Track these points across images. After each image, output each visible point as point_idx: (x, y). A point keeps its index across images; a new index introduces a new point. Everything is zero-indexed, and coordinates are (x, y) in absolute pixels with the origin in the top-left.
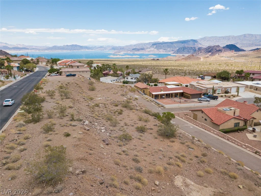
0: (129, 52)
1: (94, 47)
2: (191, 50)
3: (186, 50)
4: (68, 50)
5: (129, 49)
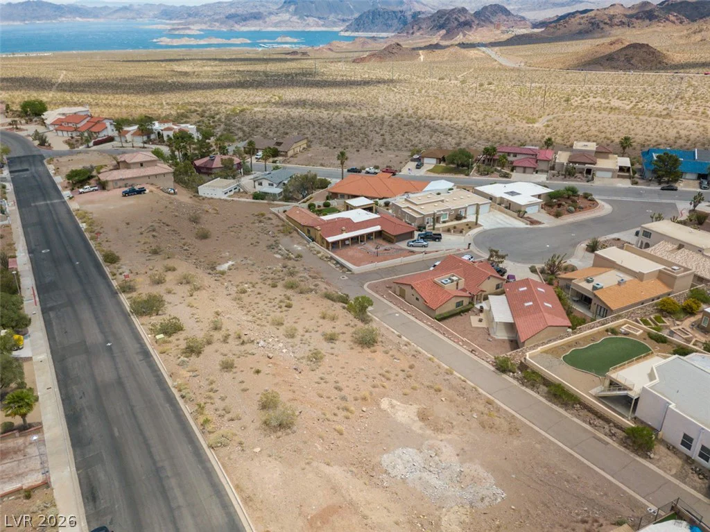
0: (217, 27)
1: (101, 8)
2: (394, 21)
4: (14, 20)
5: (217, 17)
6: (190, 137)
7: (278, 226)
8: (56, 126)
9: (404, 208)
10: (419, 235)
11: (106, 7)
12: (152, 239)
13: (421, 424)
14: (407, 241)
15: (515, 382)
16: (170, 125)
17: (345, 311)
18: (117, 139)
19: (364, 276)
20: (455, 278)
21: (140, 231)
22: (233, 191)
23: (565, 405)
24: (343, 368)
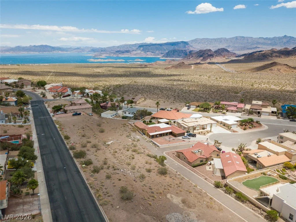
0: (112, 55)
1: (69, 48)
2: (182, 54)
3: (177, 53)
5: (112, 52)
6: (99, 95)
7: (131, 129)
8: (50, 90)
9: (181, 123)
10: (187, 134)
11: (71, 48)
12: (82, 131)
13: (183, 204)
14: (182, 137)
15: (223, 192)
16: (92, 90)
17: (155, 161)
18: (72, 95)
19: (164, 149)
20: (200, 151)
21: (78, 128)
22: (115, 115)
23: (242, 201)
24: (153, 182)
